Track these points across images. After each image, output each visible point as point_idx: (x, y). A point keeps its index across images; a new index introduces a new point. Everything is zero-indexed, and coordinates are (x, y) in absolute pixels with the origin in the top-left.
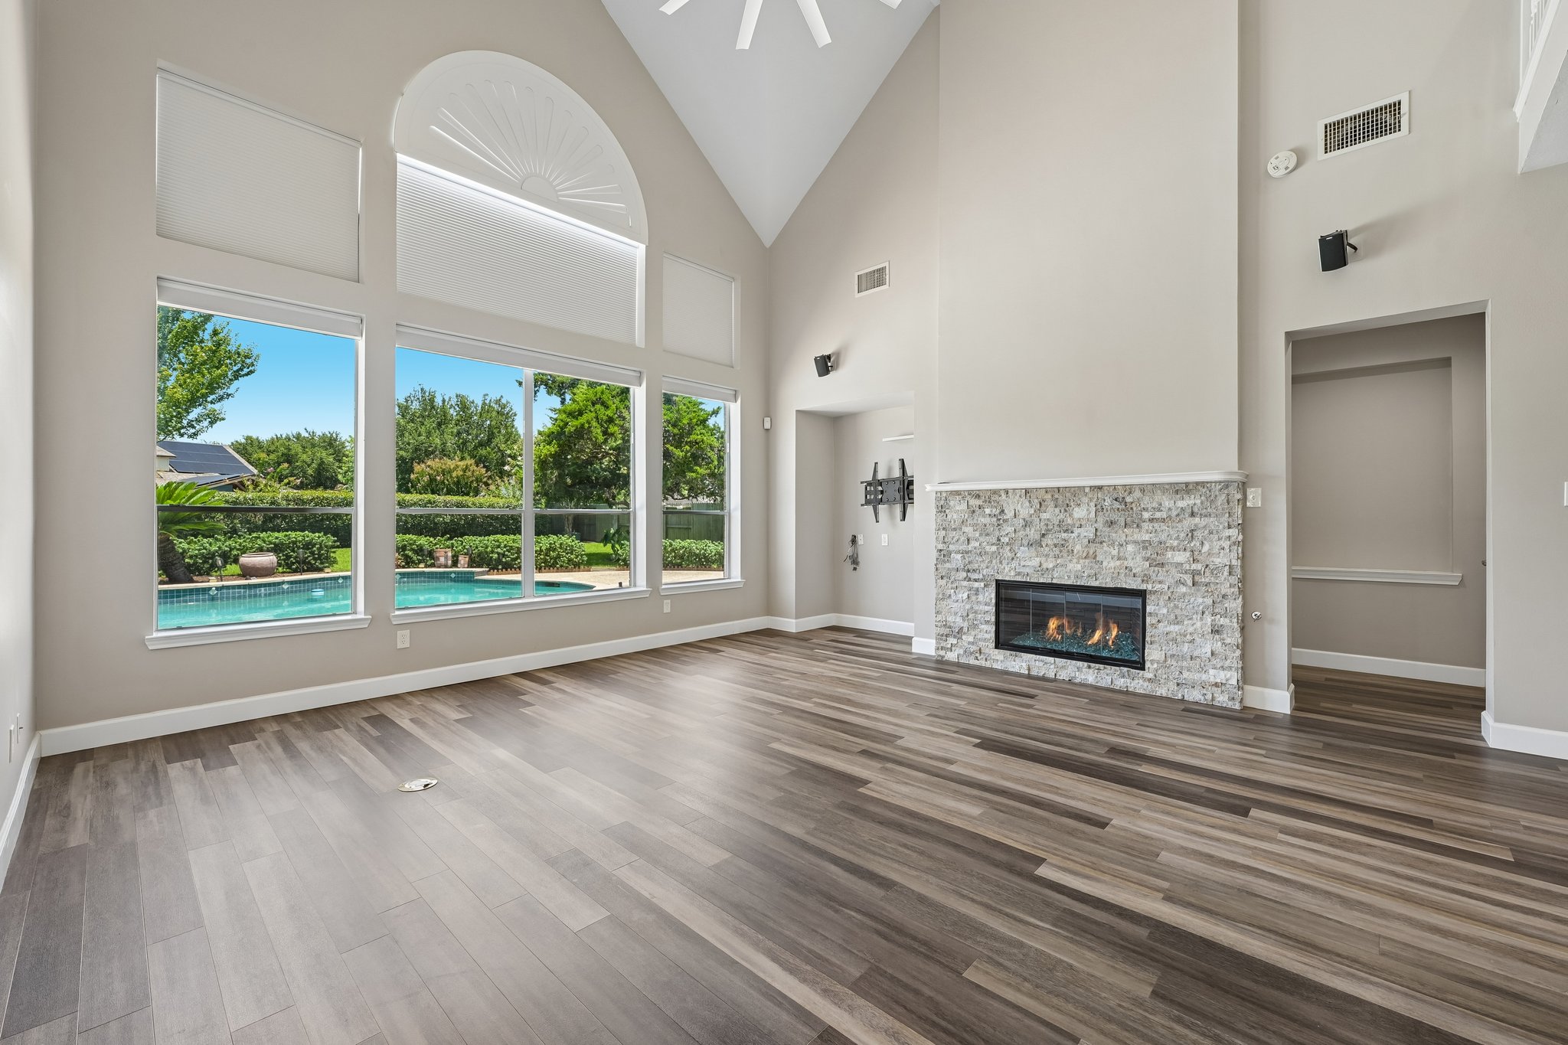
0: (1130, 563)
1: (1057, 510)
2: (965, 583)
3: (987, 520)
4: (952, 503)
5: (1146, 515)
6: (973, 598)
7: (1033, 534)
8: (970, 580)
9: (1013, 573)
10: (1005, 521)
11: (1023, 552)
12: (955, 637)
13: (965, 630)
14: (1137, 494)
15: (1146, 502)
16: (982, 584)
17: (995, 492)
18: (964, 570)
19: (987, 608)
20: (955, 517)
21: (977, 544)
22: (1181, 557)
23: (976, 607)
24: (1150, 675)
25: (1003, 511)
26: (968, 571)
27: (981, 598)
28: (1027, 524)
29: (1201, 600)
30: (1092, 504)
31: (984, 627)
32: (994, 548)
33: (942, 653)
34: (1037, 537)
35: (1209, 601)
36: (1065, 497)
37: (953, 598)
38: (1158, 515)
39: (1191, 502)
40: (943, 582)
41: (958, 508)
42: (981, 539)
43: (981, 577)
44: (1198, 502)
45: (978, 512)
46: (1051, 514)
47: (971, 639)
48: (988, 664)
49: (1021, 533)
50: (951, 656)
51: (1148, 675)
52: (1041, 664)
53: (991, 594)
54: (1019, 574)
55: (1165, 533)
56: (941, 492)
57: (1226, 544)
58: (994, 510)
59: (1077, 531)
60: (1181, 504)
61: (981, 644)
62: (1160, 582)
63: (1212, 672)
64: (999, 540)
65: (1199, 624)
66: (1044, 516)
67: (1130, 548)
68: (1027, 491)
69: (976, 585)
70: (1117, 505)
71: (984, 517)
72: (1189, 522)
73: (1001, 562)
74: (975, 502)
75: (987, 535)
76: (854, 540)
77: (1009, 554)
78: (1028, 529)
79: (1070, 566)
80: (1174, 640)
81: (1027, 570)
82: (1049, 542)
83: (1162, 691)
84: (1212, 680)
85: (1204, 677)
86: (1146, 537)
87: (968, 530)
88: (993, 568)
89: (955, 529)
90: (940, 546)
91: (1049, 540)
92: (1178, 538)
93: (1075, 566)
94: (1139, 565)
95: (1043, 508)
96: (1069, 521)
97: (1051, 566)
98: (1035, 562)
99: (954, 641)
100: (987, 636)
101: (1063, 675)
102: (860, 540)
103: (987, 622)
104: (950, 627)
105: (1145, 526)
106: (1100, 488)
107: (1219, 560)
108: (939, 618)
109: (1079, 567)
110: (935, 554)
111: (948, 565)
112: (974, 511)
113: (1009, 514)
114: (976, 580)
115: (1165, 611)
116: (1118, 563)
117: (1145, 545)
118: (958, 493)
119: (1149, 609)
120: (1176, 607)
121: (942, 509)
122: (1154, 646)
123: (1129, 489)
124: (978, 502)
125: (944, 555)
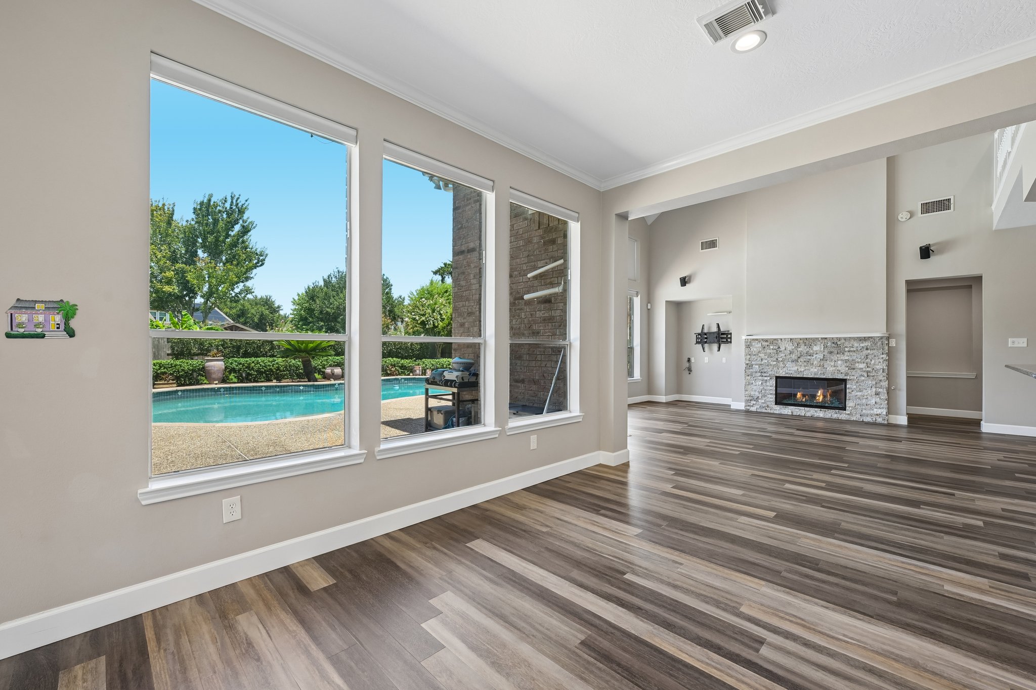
0: (839, 368)
1: (806, 347)
2: (760, 378)
3: (772, 351)
4: (753, 344)
5: (847, 349)
6: (764, 384)
7: (794, 357)
8: (763, 376)
9: (784, 373)
10: (780, 351)
11: (789, 364)
12: (755, 401)
13: (760, 397)
14: (843, 341)
15: (847, 344)
16: (769, 378)
17: (775, 339)
18: (759, 372)
19: (771, 388)
20: (755, 349)
21: (766, 361)
22: (862, 366)
23: (765, 388)
24: (849, 412)
25: (779, 347)
26: (762, 372)
27: (768, 384)
28: (791, 353)
29: (870, 382)
30: (822, 345)
31: (770, 396)
32: (775, 363)
33: (748, 408)
34: (796, 358)
35: (874, 383)
36: (809, 342)
37: (754, 384)
38: (852, 349)
39: (866, 344)
40: (749, 378)
41: (757, 346)
42: (768, 359)
43: (768, 375)
44: (870, 344)
45: (767, 347)
46: (802, 348)
47: (763, 401)
48: (772, 412)
49: (788, 357)
50: (753, 409)
51: (847, 412)
52: (798, 410)
53: (773, 382)
54: (787, 373)
55: (855, 356)
56: (748, 339)
57: (881, 361)
58: (775, 347)
59: (815, 356)
60: (862, 345)
61: (768, 403)
62: (853, 376)
63: (875, 410)
64: (777, 359)
65: (870, 392)
66: (799, 349)
67: (839, 362)
68: (791, 339)
69: (766, 378)
70: (833, 345)
71: (769, 350)
72: (866, 352)
73: (778, 369)
74: (765, 344)
75: (771, 357)
76: (689, 360)
77: (782, 365)
78: (791, 355)
79: (812, 370)
80: (859, 398)
81: (791, 372)
82: (802, 360)
83: (854, 418)
84: (875, 413)
85: (872, 412)
86: (847, 358)
87: (762, 355)
88: (774, 371)
89: (755, 355)
90: (747, 362)
91: (802, 359)
92: (860, 358)
93: (814, 370)
94: (843, 369)
95: (799, 346)
96: (811, 352)
97: (803, 370)
98: (796, 368)
99: (755, 403)
100: (772, 400)
101: (808, 414)
102: (693, 360)
103: (771, 394)
104: (752, 397)
105: (846, 353)
106: (826, 338)
107: (878, 367)
108: (747, 393)
109: (816, 370)
110: (744, 366)
111: (751, 370)
112: (764, 347)
113: (782, 349)
114: (765, 376)
115: (855, 387)
116: (834, 368)
117: (846, 361)
118: (757, 340)
119: (848, 386)
120: (860, 385)
121: (748, 346)
122: (850, 401)
123: (839, 339)
124: (767, 344)
125: (749, 366)
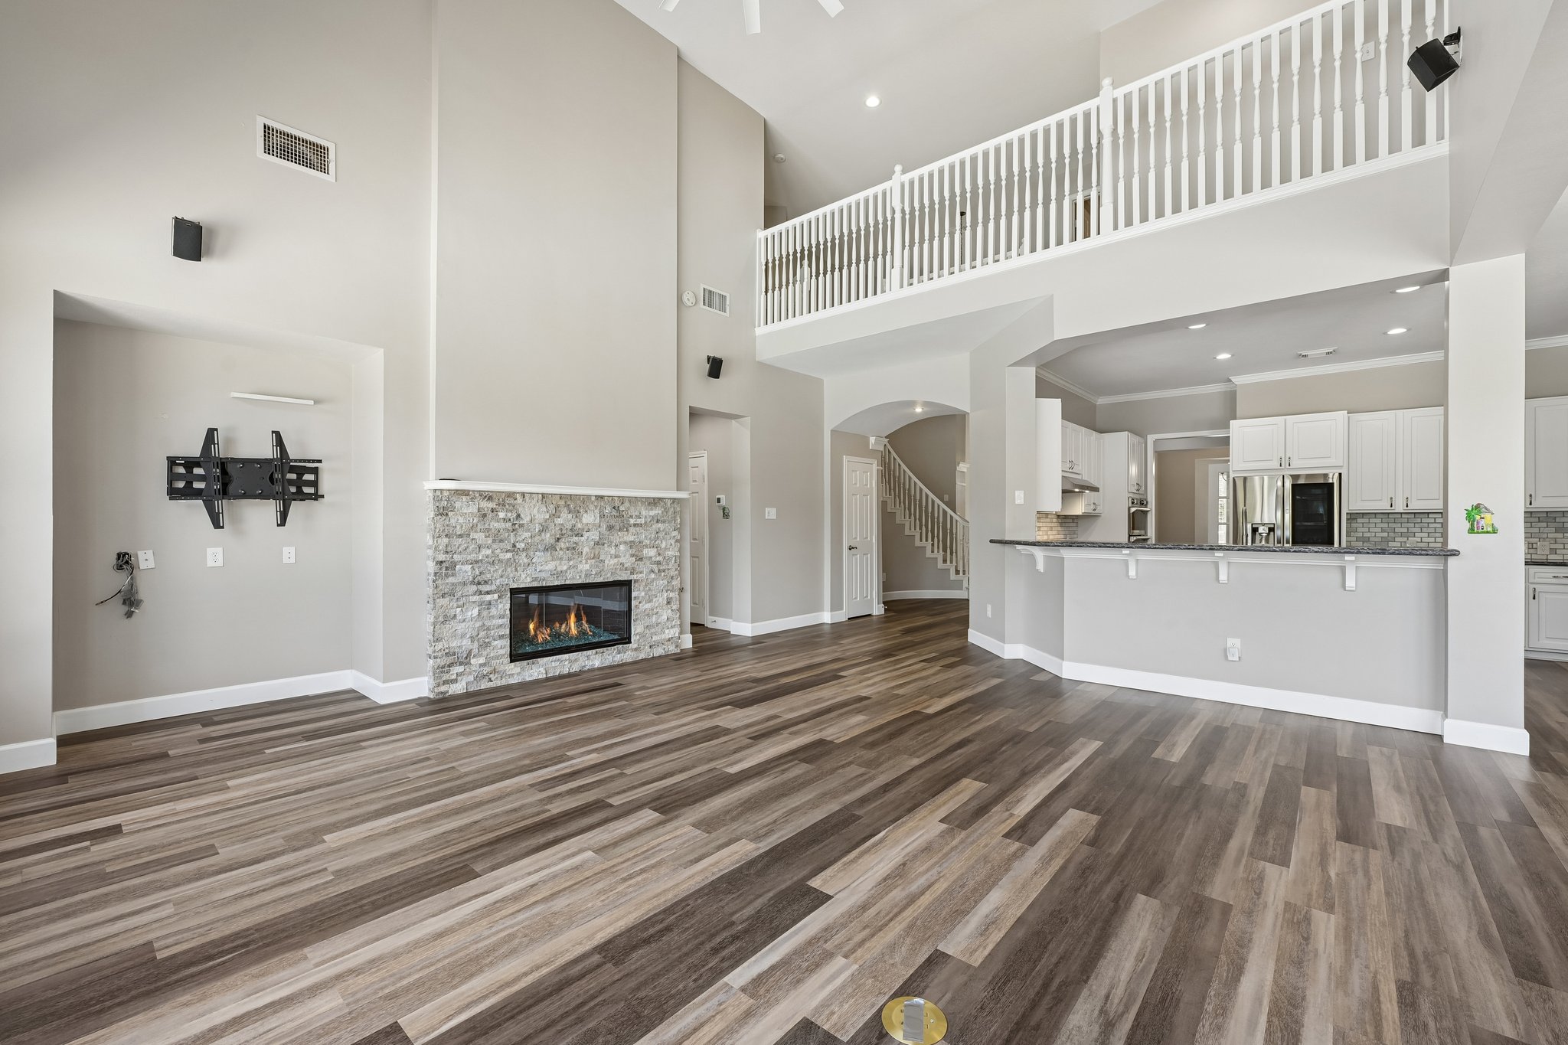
0: (622, 560)
1: (570, 516)
2: (476, 598)
3: (502, 525)
4: (458, 505)
5: (632, 521)
6: (485, 613)
7: (548, 537)
8: (481, 593)
9: (529, 579)
10: (521, 526)
11: (539, 557)
12: (461, 664)
13: (475, 651)
14: (627, 504)
15: (633, 512)
16: (496, 596)
17: (511, 495)
18: (472, 583)
19: (500, 621)
20: (461, 520)
21: (489, 552)
22: (652, 552)
23: (488, 623)
24: (635, 646)
25: (518, 516)
26: (479, 583)
27: (494, 611)
28: (544, 529)
29: (662, 583)
30: (597, 511)
31: (498, 643)
32: (509, 555)
33: (443, 688)
34: (553, 541)
35: (665, 582)
36: (574, 503)
37: (459, 617)
38: (639, 521)
39: (657, 512)
40: (445, 601)
41: (467, 510)
42: (494, 546)
43: (494, 587)
44: (660, 512)
45: (490, 515)
46: (565, 518)
47: (482, 660)
48: (504, 682)
49: (537, 539)
50: (458, 688)
51: (633, 645)
52: (557, 663)
53: (505, 605)
54: (535, 579)
55: (644, 536)
56: (441, 490)
57: (673, 542)
58: (509, 514)
59: (586, 535)
60: (652, 513)
61: (494, 662)
62: (641, 573)
63: (667, 631)
64: (514, 546)
65: (661, 599)
66: (559, 521)
67: (622, 547)
68: (544, 496)
69: (488, 598)
70: (614, 513)
71: (498, 521)
72: (656, 526)
73: (516, 570)
74: (487, 505)
75: (501, 541)
76: (124, 561)
77: (526, 560)
78: (543, 534)
79: (580, 567)
80: (648, 615)
81: (543, 575)
82: (563, 546)
83: (642, 656)
84: (667, 637)
85: (663, 636)
86: (632, 539)
87: (479, 536)
88: (508, 577)
89: (460, 536)
90: (441, 557)
91: (562, 544)
92: (650, 539)
93: (584, 567)
94: (628, 561)
95: (558, 514)
96: (579, 526)
97: (565, 568)
98: (551, 566)
99: (460, 669)
100: (502, 652)
101: (575, 668)
102: (145, 560)
103: (501, 637)
104: (454, 654)
105: (632, 529)
106: (602, 497)
107: (670, 553)
108: (439, 646)
109: (587, 567)
110: (431, 566)
111: (451, 580)
112: (484, 516)
113: (526, 519)
114: (488, 593)
115: (643, 594)
116: (616, 560)
117: (631, 544)
118: (466, 493)
119: (634, 594)
120: (650, 589)
121: (442, 512)
122: (636, 623)
123: (622, 499)
124: (491, 505)
125: (446, 568)
